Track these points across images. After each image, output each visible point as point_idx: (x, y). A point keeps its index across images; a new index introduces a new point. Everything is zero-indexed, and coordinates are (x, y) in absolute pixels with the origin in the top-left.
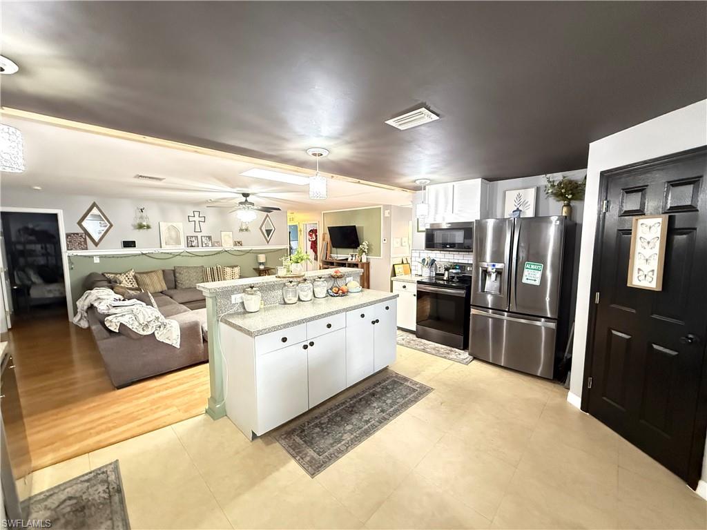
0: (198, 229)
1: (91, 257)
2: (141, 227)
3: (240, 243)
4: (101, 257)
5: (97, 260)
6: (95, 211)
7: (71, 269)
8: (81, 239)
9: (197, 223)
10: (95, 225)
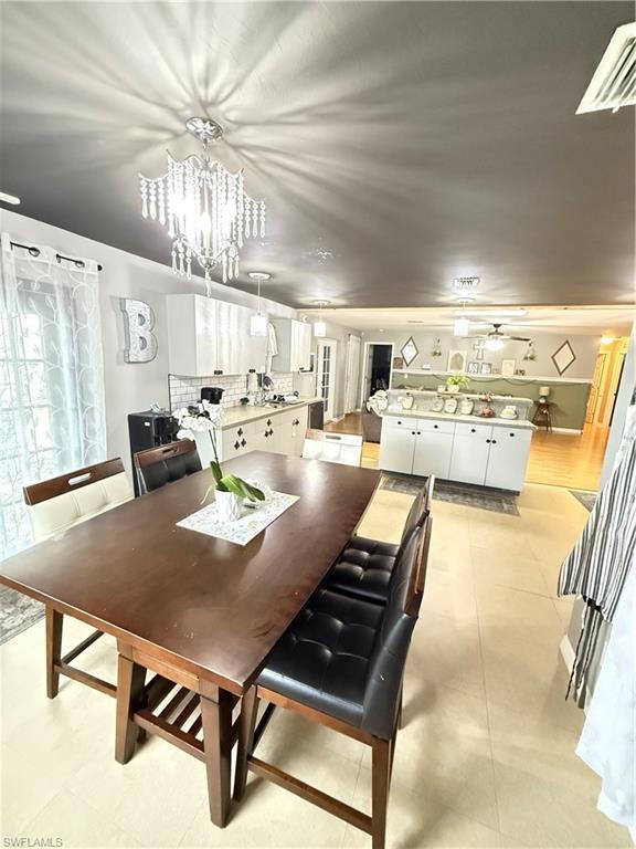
0: (480, 356)
1: (403, 374)
2: (435, 354)
3: (522, 372)
4: (409, 375)
5: (406, 376)
6: (411, 343)
7: (393, 381)
8: (400, 362)
9: (481, 351)
10: (409, 353)
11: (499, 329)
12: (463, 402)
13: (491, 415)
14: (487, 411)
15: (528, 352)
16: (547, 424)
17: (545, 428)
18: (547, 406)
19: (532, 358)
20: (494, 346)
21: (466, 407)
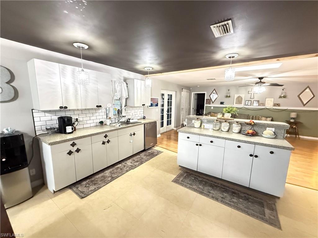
0: (252, 97)
1: (211, 107)
2: (227, 97)
3: (278, 105)
4: (214, 107)
5: (212, 108)
6: (214, 91)
7: (206, 110)
8: (209, 101)
9: (252, 94)
10: (214, 97)
11: (262, 80)
12: (233, 125)
13: (255, 134)
14: (251, 131)
15: (282, 94)
16: (296, 134)
17: (294, 136)
18: (296, 123)
19: (284, 97)
20: (260, 90)
21: (236, 128)
